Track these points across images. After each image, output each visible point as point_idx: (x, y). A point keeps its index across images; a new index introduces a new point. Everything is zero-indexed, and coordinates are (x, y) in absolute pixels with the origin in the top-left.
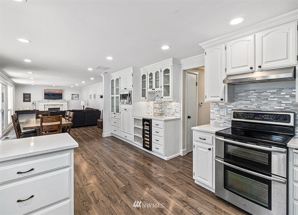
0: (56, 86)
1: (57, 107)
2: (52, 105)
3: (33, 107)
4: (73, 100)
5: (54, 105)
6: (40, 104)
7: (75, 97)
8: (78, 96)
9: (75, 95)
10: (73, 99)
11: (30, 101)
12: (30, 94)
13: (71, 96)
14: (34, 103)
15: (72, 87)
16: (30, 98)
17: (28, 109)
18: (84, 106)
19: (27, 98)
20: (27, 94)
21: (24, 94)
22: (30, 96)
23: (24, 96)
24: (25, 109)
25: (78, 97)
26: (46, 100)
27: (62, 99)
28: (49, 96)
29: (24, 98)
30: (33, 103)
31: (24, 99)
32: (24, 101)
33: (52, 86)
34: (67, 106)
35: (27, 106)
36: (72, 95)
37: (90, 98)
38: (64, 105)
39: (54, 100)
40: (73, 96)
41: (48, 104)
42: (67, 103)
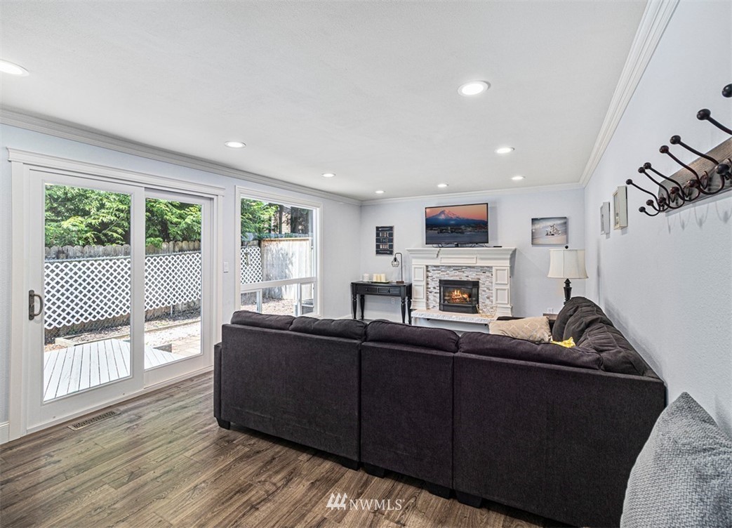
1: (469, 279)
2: (450, 267)
3: (396, 274)
4: (536, 248)
5: (458, 268)
6: (414, 261)
7: (549, 229)
8: (565, 223)
9: (551, 223)
10: (536, 241)
11: (391, 253)
12: (391, 228)
13: (528, 227)
14: (399, 259)
16: (391, 240)
17: (383, 281)
18: (568, 283)
19: (384, 241)
20: (384, 229)
21: (377, 228)
22: (391, 235)
23: (378, 235)
24: (375, 281)
25: (566, 232)
26: (433, 249)
28: (441, 232)
29: (378, 240)
30: (395, 260)
31: (378, 247)
32: (378, 252)
34: (506, 273)
36: (534, 220)
38: (494, 270)
39: (457, 246)
40: (539, 226)
41: (437, 263)
42: (507, 263)
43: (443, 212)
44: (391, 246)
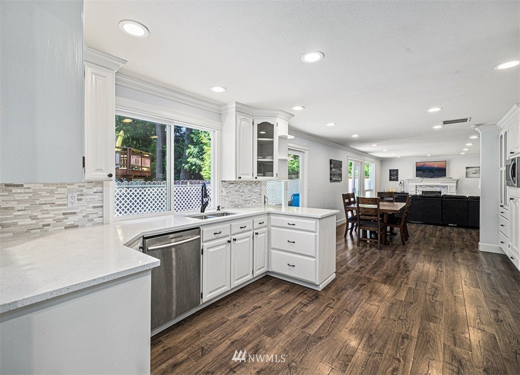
0: (432, 156)
1: (437, 191)
2: (427, 186)
3: (401, 189)
4: (468, 179)
5: (431, 186)
6: (410, 184)
7: (474, 171)
9: (475, 169)
10: (468, 176)
11: (397, 180)
12: (397, 170)
13: (465, 170)
14: (402, 183)
15: (463, 153)
16: (398, 175)
17: (395, 191)
19: (394, 175)
20: (394, 170)
21: (390, 170)
22: (397, 173)
23: (390, 173)
24: (391, 191)
26: (418, 178)
27: (445, 176)
28: (424, 172)
29: (390, 175)
30: (401, 183)
31: (390, 178)
32: (391, 180)
33: (426, 156)
34: (455, 188)
35: (393, 187)
36: (467, 168)
38: (449, 187)
39: (431, 178)
40: (469, 170)
41: (421, 184)
42: (455, 184)
43: (424, 165)
44: (397, 178)
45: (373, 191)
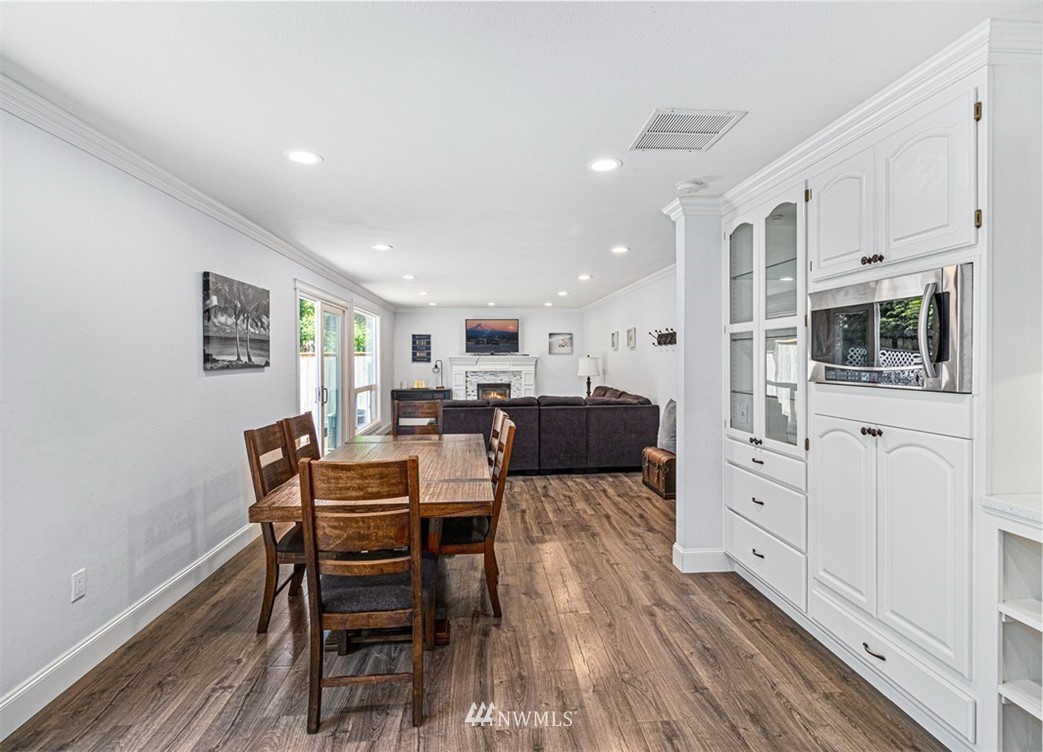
0: (497, 307)
1: (503, 382)
2: (486, 372)
3: (437, 380)
4: (552, 356)
5: (493, 373)
6: (455, 368)
7: (561, 342)
8: (571, 338)
9: (562, 337)
10: (552, 351)
11: (429, 360)
12: (429, 337)
13: (547, 340)
14: (439, 366)
15: (549, 304)
16: (429, 348)
17: (424, 387)
18: (589, 379)
19: (421, 348)
20: (421, 337)
21: (414, 336)
22: (429, 343)
23: (414, 343)
24: (416, 387)
25: (572, 345)
26: (469, 356)
27: (517, 351)
28: (478, 343)
29: (414, 348)
30: (436, 366)
31: (414, 354)
32: (415, 359)
33: (486, 307)
34: (533, 376)
35: (419, 377)
36: (550, 335)
37: (613, 346)
38: (523, 374)
39: (492, 354)
40: (554, 339)
41: (475, 369)
42: (533, 368)
43: (479, 325)
44: (429, 354)
45: (376, 389)
